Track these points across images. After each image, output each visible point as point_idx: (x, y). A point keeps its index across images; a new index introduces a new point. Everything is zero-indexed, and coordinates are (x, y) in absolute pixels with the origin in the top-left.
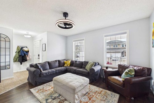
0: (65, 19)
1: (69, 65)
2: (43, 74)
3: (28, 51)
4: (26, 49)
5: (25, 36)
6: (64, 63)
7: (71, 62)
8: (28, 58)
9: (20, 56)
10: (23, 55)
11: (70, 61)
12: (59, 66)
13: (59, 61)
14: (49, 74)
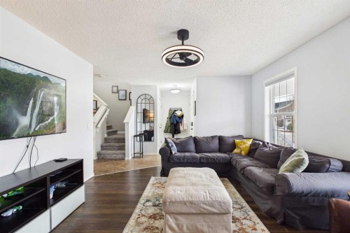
0: (183, 45)
1: (243, 153)
2: (173, 159)
3: (183, 116)
4: (179, 113)
5: (172, 91)
6: (234, 146)
7: (253, 144)
8: (181, 128)
9: (172, 124)
10: (175, 122)
11: (250, 142)
12: (220, 151)
13: (221, 139)
14: (185, 160)
